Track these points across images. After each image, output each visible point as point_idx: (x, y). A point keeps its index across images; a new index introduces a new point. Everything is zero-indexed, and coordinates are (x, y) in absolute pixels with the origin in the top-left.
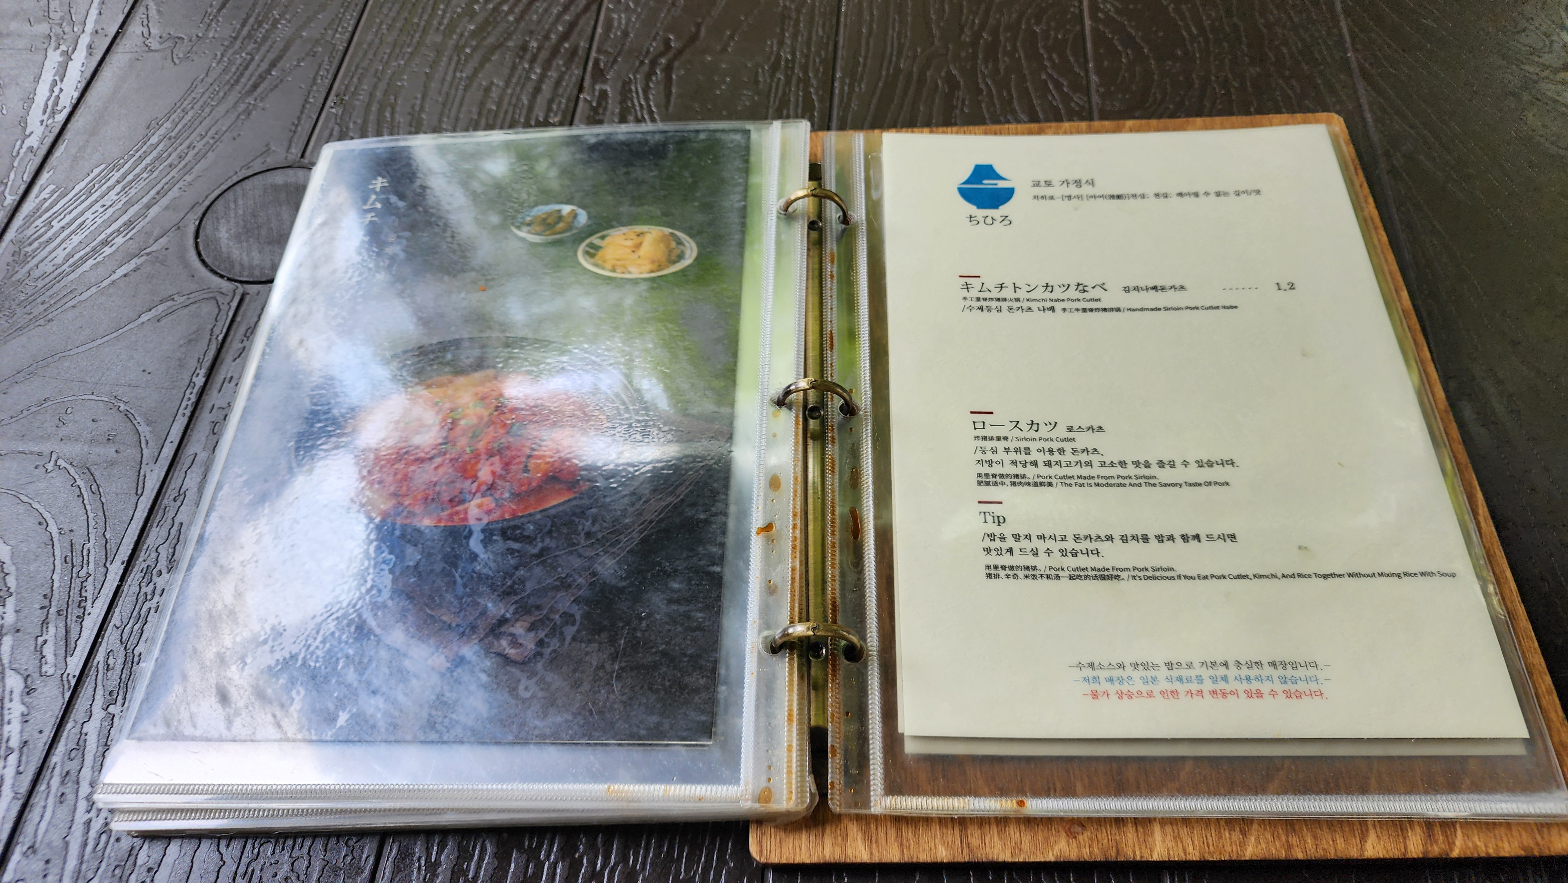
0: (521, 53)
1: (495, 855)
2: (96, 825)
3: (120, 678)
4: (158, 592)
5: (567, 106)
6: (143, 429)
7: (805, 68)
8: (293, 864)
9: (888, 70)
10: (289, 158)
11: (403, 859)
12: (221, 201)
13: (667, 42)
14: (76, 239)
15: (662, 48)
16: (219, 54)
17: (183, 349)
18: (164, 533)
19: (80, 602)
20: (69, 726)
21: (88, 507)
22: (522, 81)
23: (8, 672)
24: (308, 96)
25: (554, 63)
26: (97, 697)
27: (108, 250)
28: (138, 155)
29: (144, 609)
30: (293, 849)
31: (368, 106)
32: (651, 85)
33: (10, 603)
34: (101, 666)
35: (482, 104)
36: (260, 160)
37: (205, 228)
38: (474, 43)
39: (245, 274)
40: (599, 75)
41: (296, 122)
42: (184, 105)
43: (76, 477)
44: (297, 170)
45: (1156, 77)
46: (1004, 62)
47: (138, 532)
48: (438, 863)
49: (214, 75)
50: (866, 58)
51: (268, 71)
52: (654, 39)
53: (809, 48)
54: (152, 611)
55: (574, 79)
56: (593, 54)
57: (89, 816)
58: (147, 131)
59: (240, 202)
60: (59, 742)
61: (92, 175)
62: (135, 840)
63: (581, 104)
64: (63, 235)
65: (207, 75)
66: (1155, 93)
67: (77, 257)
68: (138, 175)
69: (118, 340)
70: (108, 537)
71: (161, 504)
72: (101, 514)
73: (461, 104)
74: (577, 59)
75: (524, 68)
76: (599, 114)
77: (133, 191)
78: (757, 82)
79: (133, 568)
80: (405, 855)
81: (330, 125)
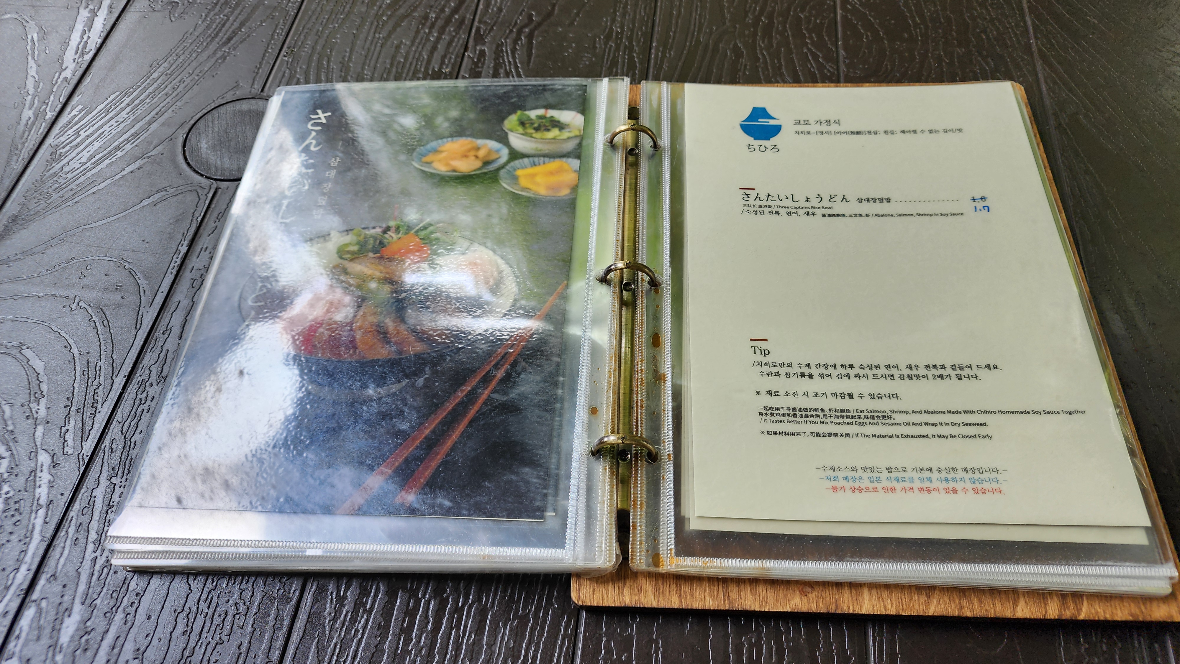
0: (423, 22)
1: (386, 593)
2: (100, 562)
3: (121, 459)
4: (150, 398)
5: (455, 61)
6: (142, 282)
7: (630, 39)
8: (241, 594)
9: (691, 43)
10: (252, 92)
11: (320, 593)
12: (202, 122)
13: (530, 16)
14: (97, 145)
15: (526, 21)
16: (203, 14)
17: (172, 226)
18: (155, 356)
19: (93, 404)
20: (83, 491)
21: (100, 336)
22: (423, 41)
23: (40, 451)
24: (268, 48)
25: (447, 29)
26: (103, 471)
27: (120, 154)
28: (143, 86)
29: (140, 410)
30: (241, 583)
31: (311, 55)
32: (518, 47)
33: (43, 402)
34: (107, 450)
35: (393, 58)
36: (232, 92)
37: (190, 140)
38: (389, 13)
39: (218, 174)
40: (480, 39)
41: (258, 66)
42: (177, 51)
43: (93, 315)
44: (257, 100)
45: (887, 53)
46: (777, 38)
47: (136, 355)
48: (345, 597)
49: (200, 30)
50: (675, 32)
51: (239, 28)
52: (521, 14)
53: (634, 25)
54: (145, 412)
55: (461, 42)
56: (476, 24)
57: (96, 554)
58: (150, 69)
59: (216, 122)
60: (75, 501)
61: (110, 99)
62: (128, 573)
63: (466, 59)
64: (87, 142)
65: (195, 30)
66: (886, 65)
67: (97, 157)
68: (143, 100)
69: (126, 218)
70: (114, 358)
71: (153, 336)
72: (110, 341)
73: (378, 57)
74: (463, 27)
75: (425, 32)
76: (478, 67)
77: (139, 112)
78: (595, 48)
79: (132, 380)
80: (321, 591)
81: (283, 69)
